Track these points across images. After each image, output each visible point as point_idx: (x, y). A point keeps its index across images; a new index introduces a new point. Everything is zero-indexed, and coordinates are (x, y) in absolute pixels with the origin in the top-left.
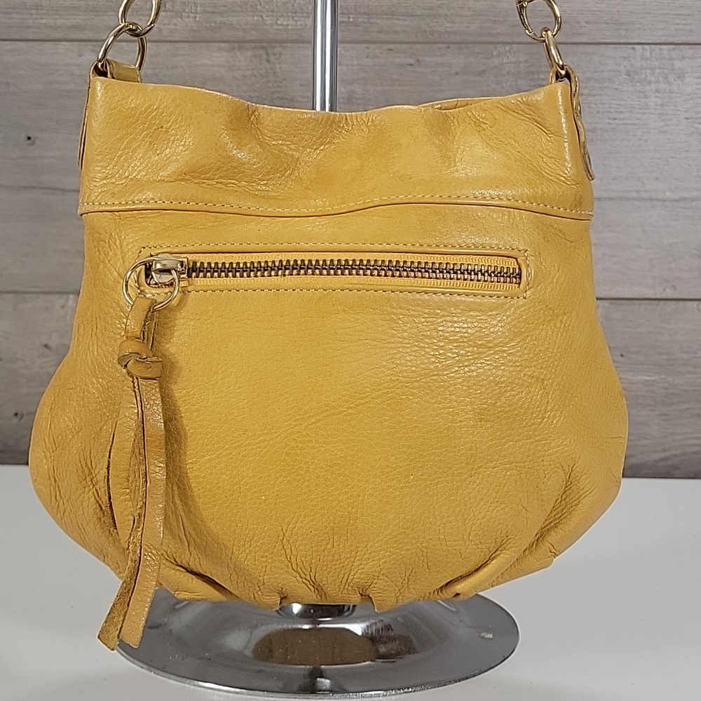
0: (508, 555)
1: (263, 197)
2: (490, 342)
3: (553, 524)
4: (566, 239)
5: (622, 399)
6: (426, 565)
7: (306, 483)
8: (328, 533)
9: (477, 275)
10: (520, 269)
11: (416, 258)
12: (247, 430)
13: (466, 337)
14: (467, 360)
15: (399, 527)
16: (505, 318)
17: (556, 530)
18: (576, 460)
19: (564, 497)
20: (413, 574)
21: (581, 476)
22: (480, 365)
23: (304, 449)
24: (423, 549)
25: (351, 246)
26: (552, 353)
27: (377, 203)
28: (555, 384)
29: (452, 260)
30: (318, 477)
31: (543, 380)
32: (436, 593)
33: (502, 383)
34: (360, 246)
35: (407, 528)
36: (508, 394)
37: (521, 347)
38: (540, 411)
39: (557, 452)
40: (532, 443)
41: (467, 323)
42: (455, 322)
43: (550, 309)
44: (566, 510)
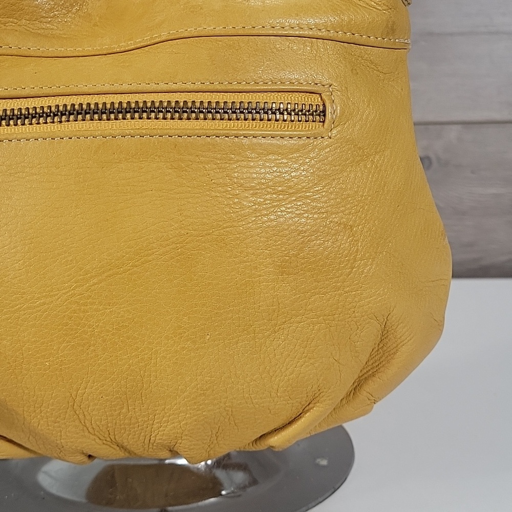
0: (322, 408)
1: (46, 36)
2: (290, 187)
3: (371, 373)
4: (378, 71)
5: (444, 239)
6: (233, 423)
7: (92, 348)
8: (121, 398)
9: (283, 114)
10: (324, 105)
11: (206, 98)
12: (24, 293)
13: (263, 184)
14: (265, 209)
15: (198, 390)
16: (307, 160)
17: (374, 379)
18: (391, 310)
19: (381, 345)
20: (220, 431)
21: (398, 325)
22: (280, 213)
23: (87, 312)
24: (227, 409)
25: (134, 87)
26: (362, 196)
27: (164, 38)
28: (365, 230)
29: (245, 98)
30: (104, 341)
31: (351, 226)
32: (251, 444)
33: (305, 232)
34: (143, 87)
35: (207, 390)
36: (312, 244)
37: (326, 192)
38: (348, 260)
39: (369, 303)
40: (340, 295)
41: (265, 167)
42: (251, 167)
43: (360, 148)
44: (384, 358)
